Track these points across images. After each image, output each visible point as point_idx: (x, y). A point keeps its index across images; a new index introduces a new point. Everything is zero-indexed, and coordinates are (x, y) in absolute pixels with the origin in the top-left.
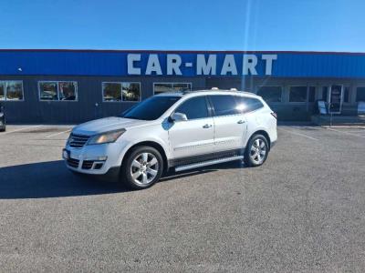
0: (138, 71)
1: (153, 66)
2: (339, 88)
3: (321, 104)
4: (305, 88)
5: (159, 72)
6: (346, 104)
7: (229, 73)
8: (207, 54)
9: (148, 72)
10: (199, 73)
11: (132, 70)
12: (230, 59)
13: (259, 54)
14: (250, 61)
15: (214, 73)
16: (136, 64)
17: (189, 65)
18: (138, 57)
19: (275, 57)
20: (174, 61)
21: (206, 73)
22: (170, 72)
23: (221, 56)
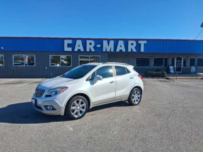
0: (70, 49)
1: (79, 46)
2: (180, 59)
3: (171, 67)
4: (162, 59)
5: (82, 50)
6: (184, 67)
7: (121, 50)
8: (109, 40)
9: (76, 50)
10: (104, 50)
11: (67, 49)
12: (121, 43)
13: (137, 40)
14: (132, 44)
15: (112, 50)
16: (69, 45)
17: (99, 46)
18: (70, 42)
19: (145, 42)
20: (91, 44)
21: (108, 50)
22: (88, 50)
23: (116, 41)
